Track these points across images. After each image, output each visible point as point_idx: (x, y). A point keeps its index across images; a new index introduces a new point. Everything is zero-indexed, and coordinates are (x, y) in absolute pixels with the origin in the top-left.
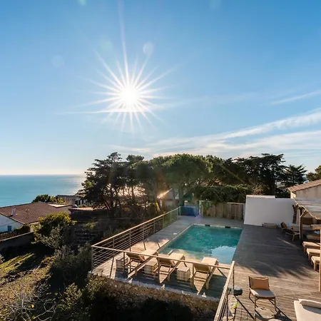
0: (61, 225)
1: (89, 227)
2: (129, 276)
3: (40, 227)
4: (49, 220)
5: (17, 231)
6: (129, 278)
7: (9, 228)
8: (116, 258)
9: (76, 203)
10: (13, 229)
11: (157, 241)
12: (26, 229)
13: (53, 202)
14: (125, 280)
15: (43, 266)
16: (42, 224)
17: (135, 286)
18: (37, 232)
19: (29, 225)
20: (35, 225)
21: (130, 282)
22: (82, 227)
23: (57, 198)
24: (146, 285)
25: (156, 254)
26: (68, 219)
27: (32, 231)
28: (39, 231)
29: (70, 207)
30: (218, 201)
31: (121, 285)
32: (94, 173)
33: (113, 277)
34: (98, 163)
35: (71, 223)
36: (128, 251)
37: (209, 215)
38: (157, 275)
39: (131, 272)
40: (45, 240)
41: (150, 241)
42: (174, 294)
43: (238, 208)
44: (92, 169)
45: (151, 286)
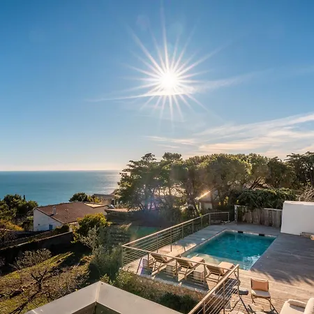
0: (98, 226)
1: (123, 229)
2: (153, 274)
3: (78, 227)
4: (87, 221)
5: (58, 231)
6: (153, 276)
7: (51, 226)
8: (144, 258)
9: (112, 203)
10: (54, 228)
11: (184, 245)
12: (65, 228)
13: (89, 202)
14: (148, 277)
15: (82, 263)
16: (80, 224)
17: (157, 282)
18: (76, 232)
19: (68, 225)
20: (75, 225)
21: (153, 278)
22: (117, 229)
23: (93, 197)
24: (165, 282)
25: (178, 256)
26: (104, 220)
27: (71, 230)
28: (78, 231)
29: (106, 208)
30: (254, 207)
31: (145, 281)
32: (129, 174)
33: (139, 273)
34: (132, 164)
35: (106, 225)
36: (155, 252)
37: (245, 221)
38: (176, 274)
39: (155, 270)
40: (83, 239)
41: (178, 244)
42: (188, 291)
43: (275, 215)
44: (127, 170)
45: (170, 283)
